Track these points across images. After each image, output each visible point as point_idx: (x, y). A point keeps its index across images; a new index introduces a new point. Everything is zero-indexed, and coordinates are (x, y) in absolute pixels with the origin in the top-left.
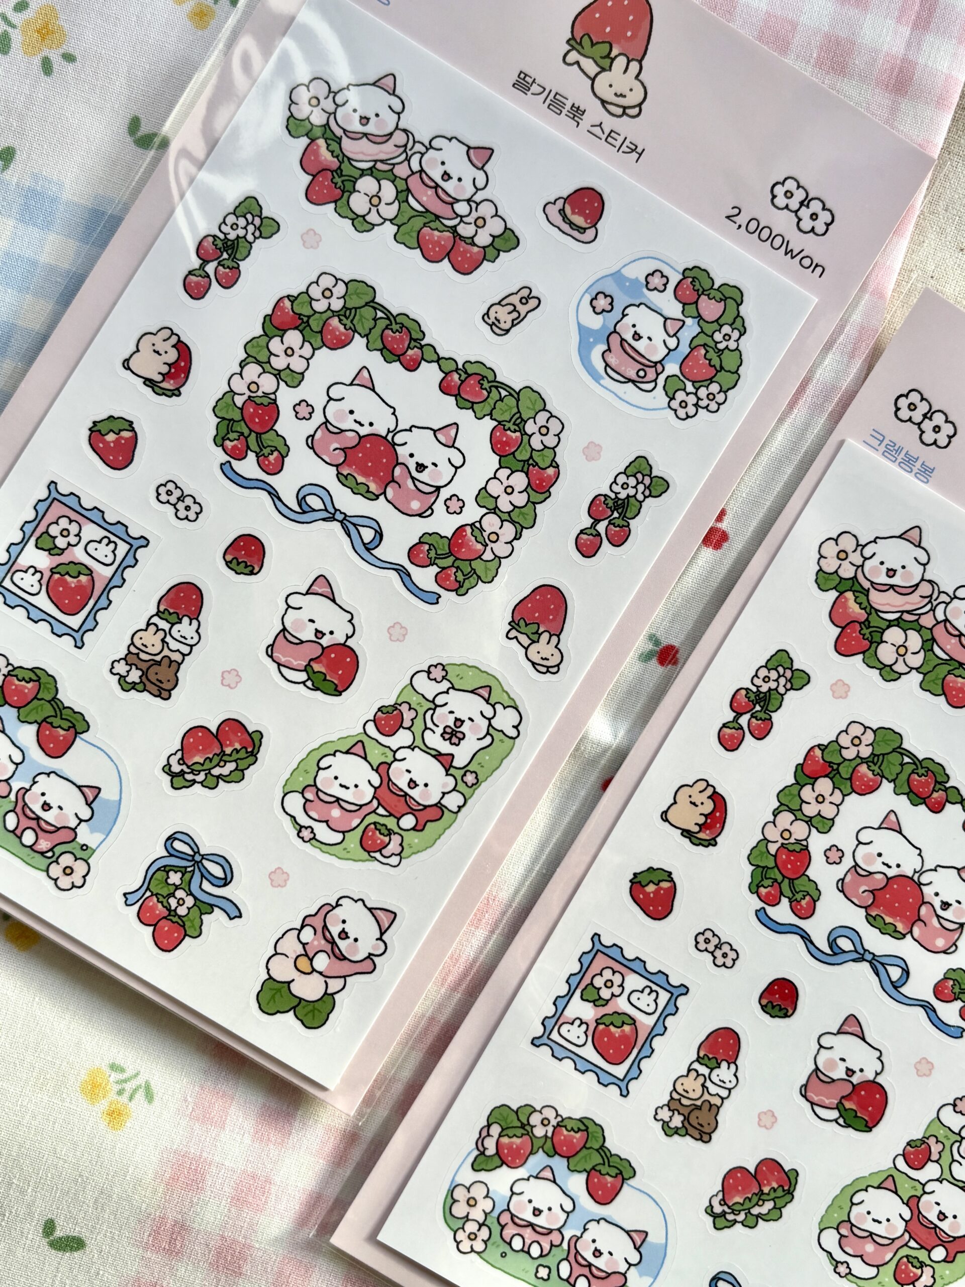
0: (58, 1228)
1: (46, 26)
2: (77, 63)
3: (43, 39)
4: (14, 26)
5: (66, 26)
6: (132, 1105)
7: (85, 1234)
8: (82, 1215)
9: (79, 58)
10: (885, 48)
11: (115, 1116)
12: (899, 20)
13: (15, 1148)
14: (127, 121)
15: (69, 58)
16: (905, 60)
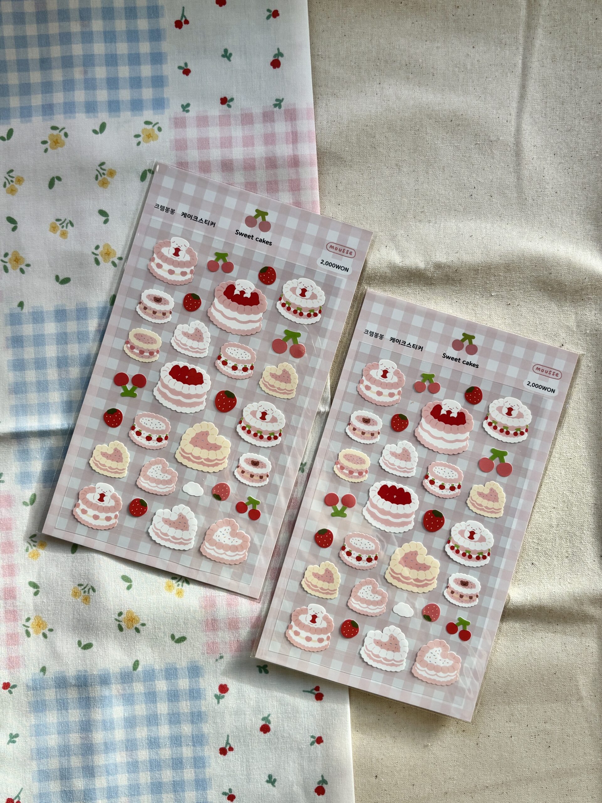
0: (176, 636)
1: (16, 258)
2: (32, 266)
3: (17, 262)
4: (6, 262)
5: (23, 256)
6: (184, 588)
7: (185, 635)
8: (181, 628)
9: (31, 264)
10: (286, 154)
11: (179, 593)
12: (287, 143)
13: (152, 616)
14: (55, 278)
15: (28, 265)
16: (293, 156)
